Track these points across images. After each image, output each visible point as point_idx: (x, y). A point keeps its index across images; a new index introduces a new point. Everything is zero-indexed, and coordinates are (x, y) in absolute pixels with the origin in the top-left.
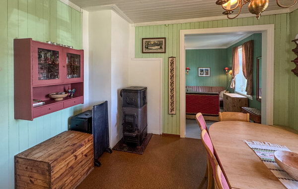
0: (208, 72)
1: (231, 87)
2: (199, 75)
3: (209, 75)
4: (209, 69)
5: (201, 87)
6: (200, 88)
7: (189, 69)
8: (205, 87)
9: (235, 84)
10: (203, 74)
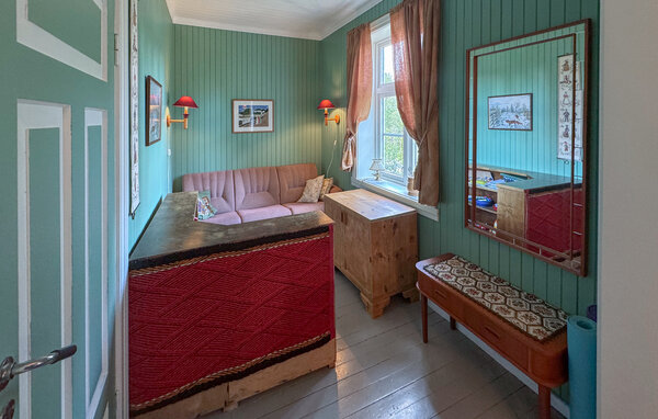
0: (267, 116)
1: (344, 167)
2: (237, 129)
3: (270, 128)
4: (269, 104)
5: (242, 172)
6: (239, 178)
7: (193, 105)
8: (257, 171)
9: (354, 155)
10: (248, 125)
